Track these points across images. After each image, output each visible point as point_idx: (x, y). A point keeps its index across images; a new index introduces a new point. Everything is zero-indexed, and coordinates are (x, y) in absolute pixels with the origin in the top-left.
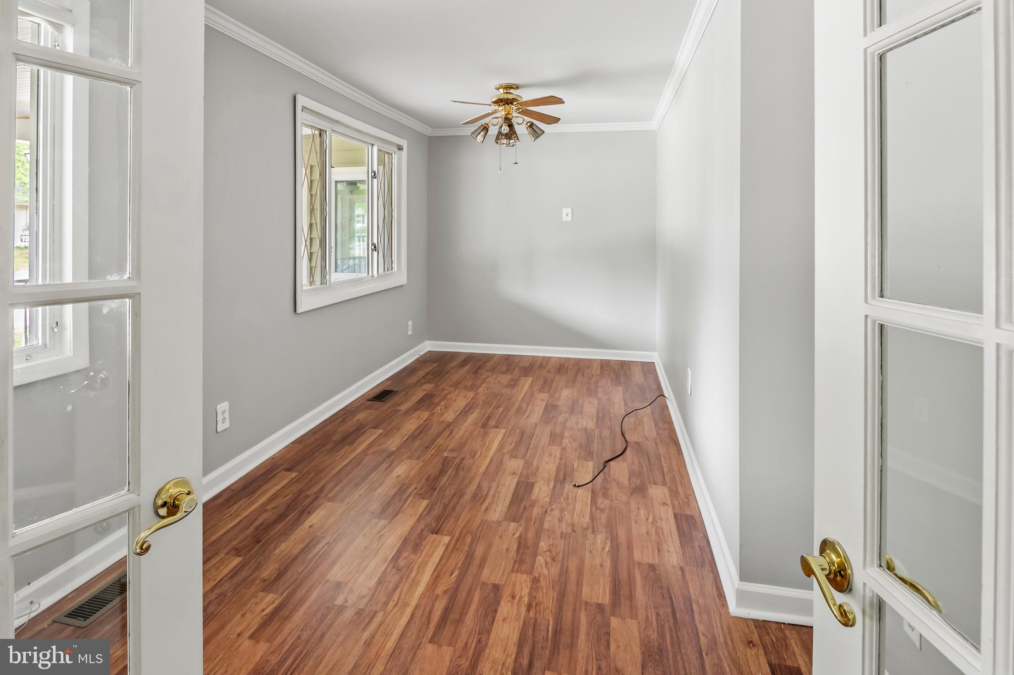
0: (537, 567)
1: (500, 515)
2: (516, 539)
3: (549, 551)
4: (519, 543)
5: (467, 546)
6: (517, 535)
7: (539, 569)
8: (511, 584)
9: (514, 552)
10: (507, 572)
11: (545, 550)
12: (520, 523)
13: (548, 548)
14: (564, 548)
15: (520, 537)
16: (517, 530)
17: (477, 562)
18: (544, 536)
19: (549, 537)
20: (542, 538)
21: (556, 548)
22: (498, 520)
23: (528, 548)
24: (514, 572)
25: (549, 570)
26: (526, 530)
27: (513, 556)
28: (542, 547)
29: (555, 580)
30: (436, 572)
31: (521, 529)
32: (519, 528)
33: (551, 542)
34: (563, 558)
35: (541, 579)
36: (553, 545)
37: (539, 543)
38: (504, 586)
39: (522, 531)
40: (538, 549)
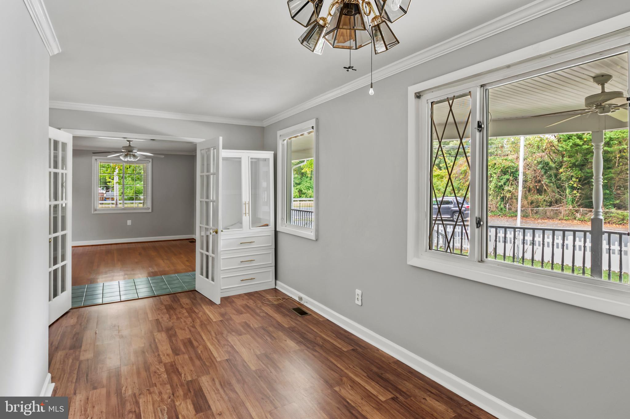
0: (162, 366)
1: (202, 381)
2: (182, 373)
3: (159, 375)
4: (179, 372)
5: (205, 361)
6: (183, 375)
7: (161, 366)
8: (171, 358)
9: (178, 367)
10: (177, 360)
11: (162, 374)
12: (186, 381)
13: (161, 376)
14: (151, 379)
15: (181, 375)
16: (185, 377)
17: (194, 358)
18: (166, 380)
19: (163, 381)
20: (167, 379)
21: (156, 378)
22: (200, 378)
23: (172, 372)
24: (173, 361)
25: (156, 368)
26: (180, 380)
27: (178, 366)
28: (165, 375)
29: (151, 366)
30: (209, 349)
31: (183, 378)
32: (184, 378)
33: (161, 379)
34: (150, 375)
35: (158, 364)
36: (159, 378)
37: (167, 376)
38: (175, 356)
39: (181, 377)
40: (166, 373)
